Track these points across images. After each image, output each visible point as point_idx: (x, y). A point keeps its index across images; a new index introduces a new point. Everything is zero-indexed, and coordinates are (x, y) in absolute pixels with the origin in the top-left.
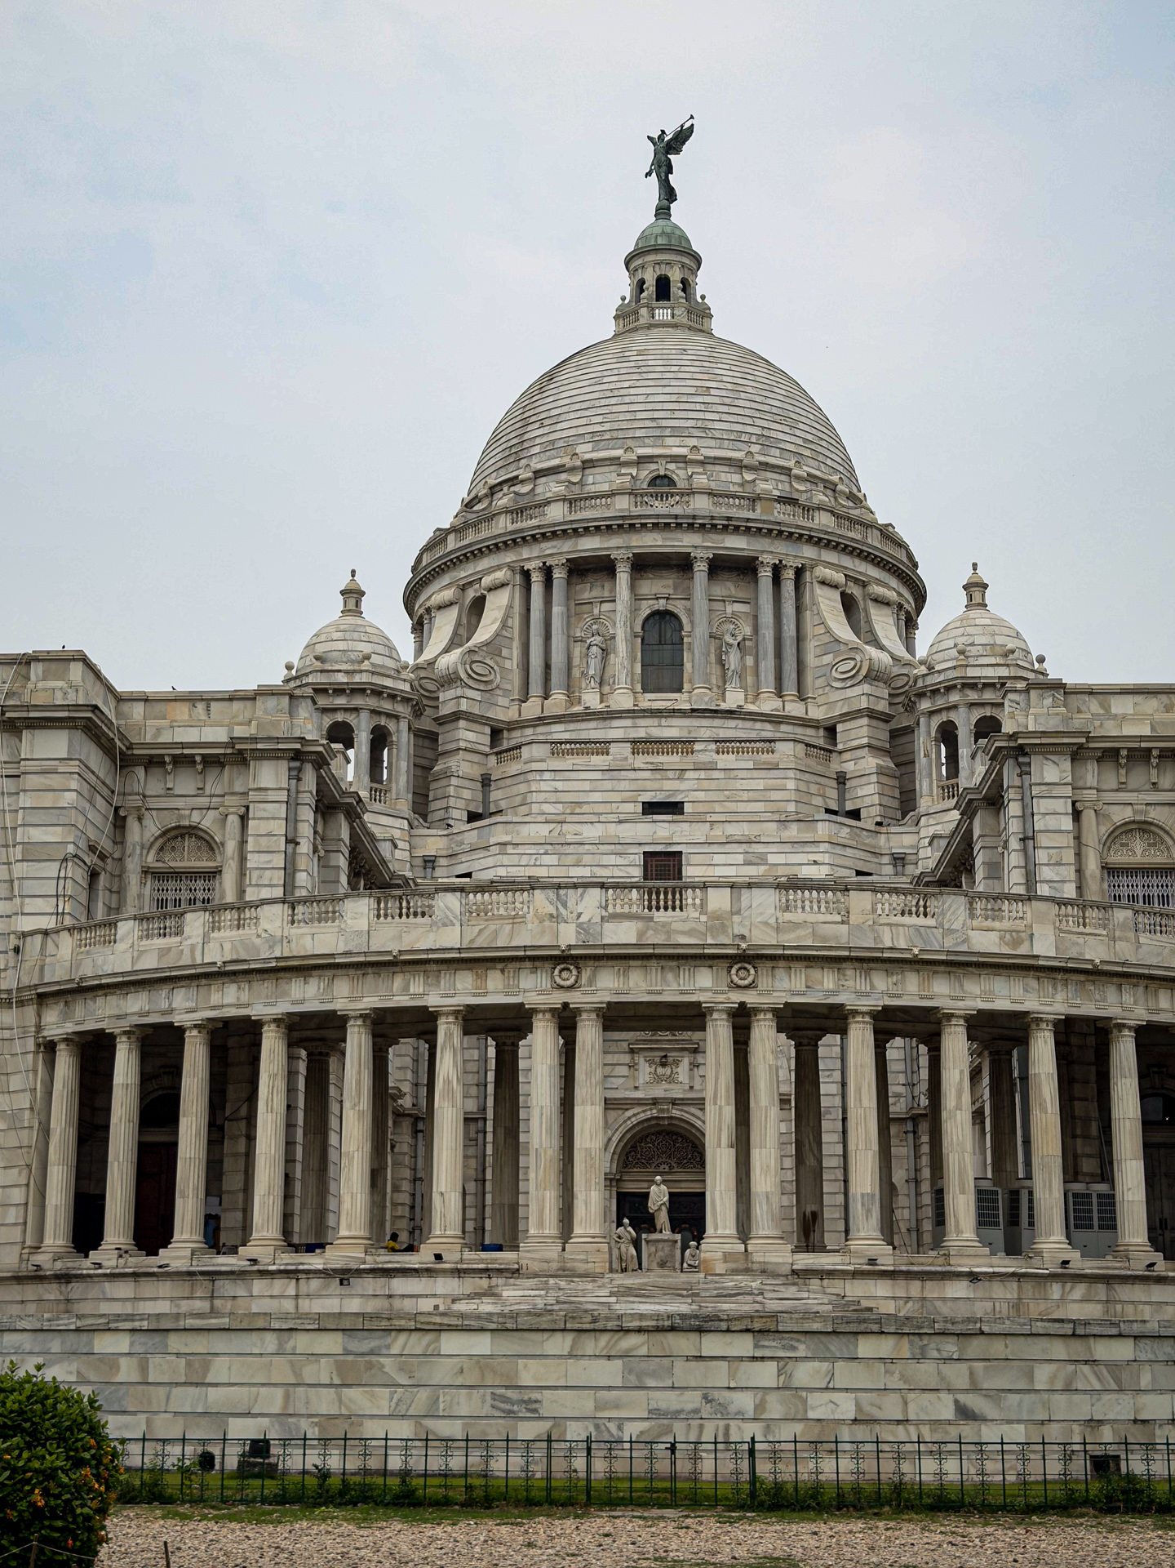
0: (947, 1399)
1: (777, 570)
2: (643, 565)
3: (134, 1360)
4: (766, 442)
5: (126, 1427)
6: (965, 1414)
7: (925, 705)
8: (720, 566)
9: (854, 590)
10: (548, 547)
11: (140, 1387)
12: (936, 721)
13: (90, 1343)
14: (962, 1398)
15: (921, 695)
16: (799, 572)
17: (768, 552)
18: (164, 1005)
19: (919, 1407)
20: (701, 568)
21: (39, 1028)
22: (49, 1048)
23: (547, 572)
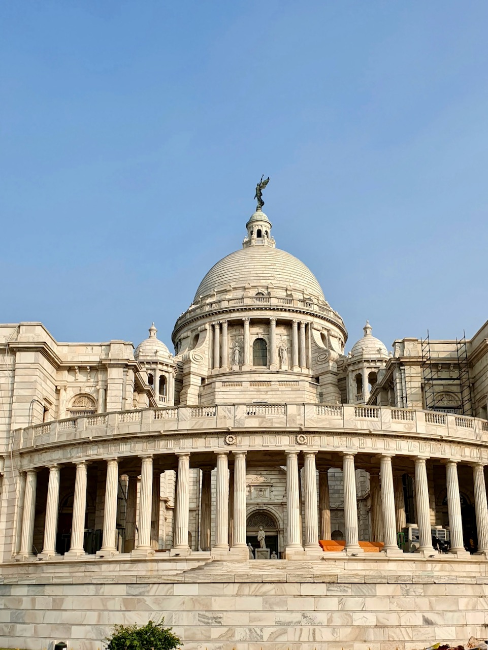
0: (420, 615)
1: (299, 324)
2: (254, 322)
3: (29, 598)
4: (294, 281)
5: (25, 630)
6: (428, 622)
7: (351, 368)
8: (280, 323)
9: (325, 333)
10: (221, 317)
11: (31, 611)
12: (355, 374)
13: (10, 591)
14: (425, 614)
15: (349, 365)
16: (307, 325)
17: (296, 318)
18: (69, 456)
19: (406, 619)
20: (274, 323)
21: (21, 466)
22: (24, 474)
23: (221, 325)
